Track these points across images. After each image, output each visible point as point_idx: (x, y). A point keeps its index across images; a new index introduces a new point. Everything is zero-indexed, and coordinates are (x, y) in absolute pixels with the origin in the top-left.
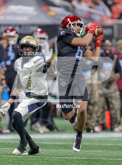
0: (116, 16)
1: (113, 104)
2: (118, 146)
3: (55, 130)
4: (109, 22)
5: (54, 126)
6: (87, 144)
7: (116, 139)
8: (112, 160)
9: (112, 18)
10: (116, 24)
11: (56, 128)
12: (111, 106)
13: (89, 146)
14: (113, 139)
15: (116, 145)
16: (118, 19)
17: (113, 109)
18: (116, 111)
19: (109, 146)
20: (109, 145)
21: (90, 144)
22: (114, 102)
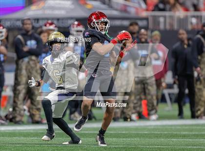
0: (151, 8)
1: (149, 90)
2: (155, 134)
3: (93, 120)
4: (144, 14)
5: (92, 115)
6: (124, 132)
7: (152, 127)
8: (148, 148)
9: (147, 10)
10: (151, 16)
11: (94, 118)
12: (147, 91)
13: (127, 134)
14: (150, 127)
15: (153, 132)
16: (153, 10)
17: (149, 94)
18: (152, 96)
19: (146, 134)
20: (146, 132)
21: (127, 132)
22: (150, 88)
